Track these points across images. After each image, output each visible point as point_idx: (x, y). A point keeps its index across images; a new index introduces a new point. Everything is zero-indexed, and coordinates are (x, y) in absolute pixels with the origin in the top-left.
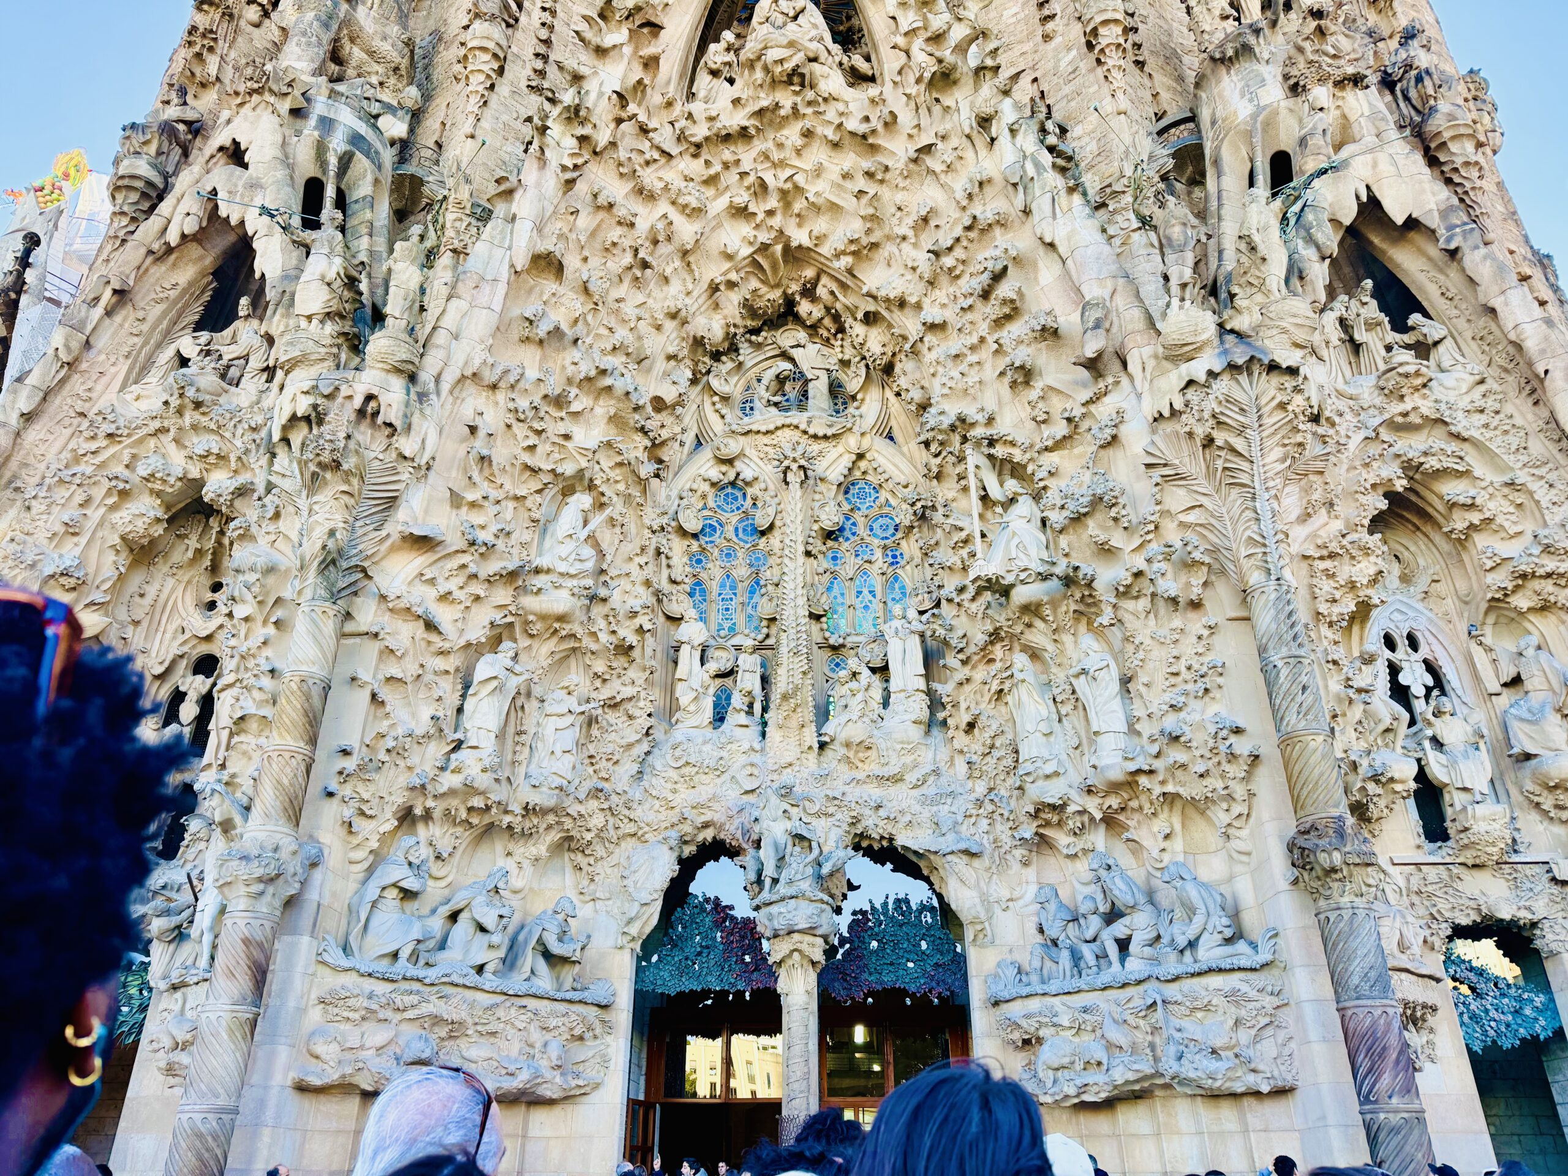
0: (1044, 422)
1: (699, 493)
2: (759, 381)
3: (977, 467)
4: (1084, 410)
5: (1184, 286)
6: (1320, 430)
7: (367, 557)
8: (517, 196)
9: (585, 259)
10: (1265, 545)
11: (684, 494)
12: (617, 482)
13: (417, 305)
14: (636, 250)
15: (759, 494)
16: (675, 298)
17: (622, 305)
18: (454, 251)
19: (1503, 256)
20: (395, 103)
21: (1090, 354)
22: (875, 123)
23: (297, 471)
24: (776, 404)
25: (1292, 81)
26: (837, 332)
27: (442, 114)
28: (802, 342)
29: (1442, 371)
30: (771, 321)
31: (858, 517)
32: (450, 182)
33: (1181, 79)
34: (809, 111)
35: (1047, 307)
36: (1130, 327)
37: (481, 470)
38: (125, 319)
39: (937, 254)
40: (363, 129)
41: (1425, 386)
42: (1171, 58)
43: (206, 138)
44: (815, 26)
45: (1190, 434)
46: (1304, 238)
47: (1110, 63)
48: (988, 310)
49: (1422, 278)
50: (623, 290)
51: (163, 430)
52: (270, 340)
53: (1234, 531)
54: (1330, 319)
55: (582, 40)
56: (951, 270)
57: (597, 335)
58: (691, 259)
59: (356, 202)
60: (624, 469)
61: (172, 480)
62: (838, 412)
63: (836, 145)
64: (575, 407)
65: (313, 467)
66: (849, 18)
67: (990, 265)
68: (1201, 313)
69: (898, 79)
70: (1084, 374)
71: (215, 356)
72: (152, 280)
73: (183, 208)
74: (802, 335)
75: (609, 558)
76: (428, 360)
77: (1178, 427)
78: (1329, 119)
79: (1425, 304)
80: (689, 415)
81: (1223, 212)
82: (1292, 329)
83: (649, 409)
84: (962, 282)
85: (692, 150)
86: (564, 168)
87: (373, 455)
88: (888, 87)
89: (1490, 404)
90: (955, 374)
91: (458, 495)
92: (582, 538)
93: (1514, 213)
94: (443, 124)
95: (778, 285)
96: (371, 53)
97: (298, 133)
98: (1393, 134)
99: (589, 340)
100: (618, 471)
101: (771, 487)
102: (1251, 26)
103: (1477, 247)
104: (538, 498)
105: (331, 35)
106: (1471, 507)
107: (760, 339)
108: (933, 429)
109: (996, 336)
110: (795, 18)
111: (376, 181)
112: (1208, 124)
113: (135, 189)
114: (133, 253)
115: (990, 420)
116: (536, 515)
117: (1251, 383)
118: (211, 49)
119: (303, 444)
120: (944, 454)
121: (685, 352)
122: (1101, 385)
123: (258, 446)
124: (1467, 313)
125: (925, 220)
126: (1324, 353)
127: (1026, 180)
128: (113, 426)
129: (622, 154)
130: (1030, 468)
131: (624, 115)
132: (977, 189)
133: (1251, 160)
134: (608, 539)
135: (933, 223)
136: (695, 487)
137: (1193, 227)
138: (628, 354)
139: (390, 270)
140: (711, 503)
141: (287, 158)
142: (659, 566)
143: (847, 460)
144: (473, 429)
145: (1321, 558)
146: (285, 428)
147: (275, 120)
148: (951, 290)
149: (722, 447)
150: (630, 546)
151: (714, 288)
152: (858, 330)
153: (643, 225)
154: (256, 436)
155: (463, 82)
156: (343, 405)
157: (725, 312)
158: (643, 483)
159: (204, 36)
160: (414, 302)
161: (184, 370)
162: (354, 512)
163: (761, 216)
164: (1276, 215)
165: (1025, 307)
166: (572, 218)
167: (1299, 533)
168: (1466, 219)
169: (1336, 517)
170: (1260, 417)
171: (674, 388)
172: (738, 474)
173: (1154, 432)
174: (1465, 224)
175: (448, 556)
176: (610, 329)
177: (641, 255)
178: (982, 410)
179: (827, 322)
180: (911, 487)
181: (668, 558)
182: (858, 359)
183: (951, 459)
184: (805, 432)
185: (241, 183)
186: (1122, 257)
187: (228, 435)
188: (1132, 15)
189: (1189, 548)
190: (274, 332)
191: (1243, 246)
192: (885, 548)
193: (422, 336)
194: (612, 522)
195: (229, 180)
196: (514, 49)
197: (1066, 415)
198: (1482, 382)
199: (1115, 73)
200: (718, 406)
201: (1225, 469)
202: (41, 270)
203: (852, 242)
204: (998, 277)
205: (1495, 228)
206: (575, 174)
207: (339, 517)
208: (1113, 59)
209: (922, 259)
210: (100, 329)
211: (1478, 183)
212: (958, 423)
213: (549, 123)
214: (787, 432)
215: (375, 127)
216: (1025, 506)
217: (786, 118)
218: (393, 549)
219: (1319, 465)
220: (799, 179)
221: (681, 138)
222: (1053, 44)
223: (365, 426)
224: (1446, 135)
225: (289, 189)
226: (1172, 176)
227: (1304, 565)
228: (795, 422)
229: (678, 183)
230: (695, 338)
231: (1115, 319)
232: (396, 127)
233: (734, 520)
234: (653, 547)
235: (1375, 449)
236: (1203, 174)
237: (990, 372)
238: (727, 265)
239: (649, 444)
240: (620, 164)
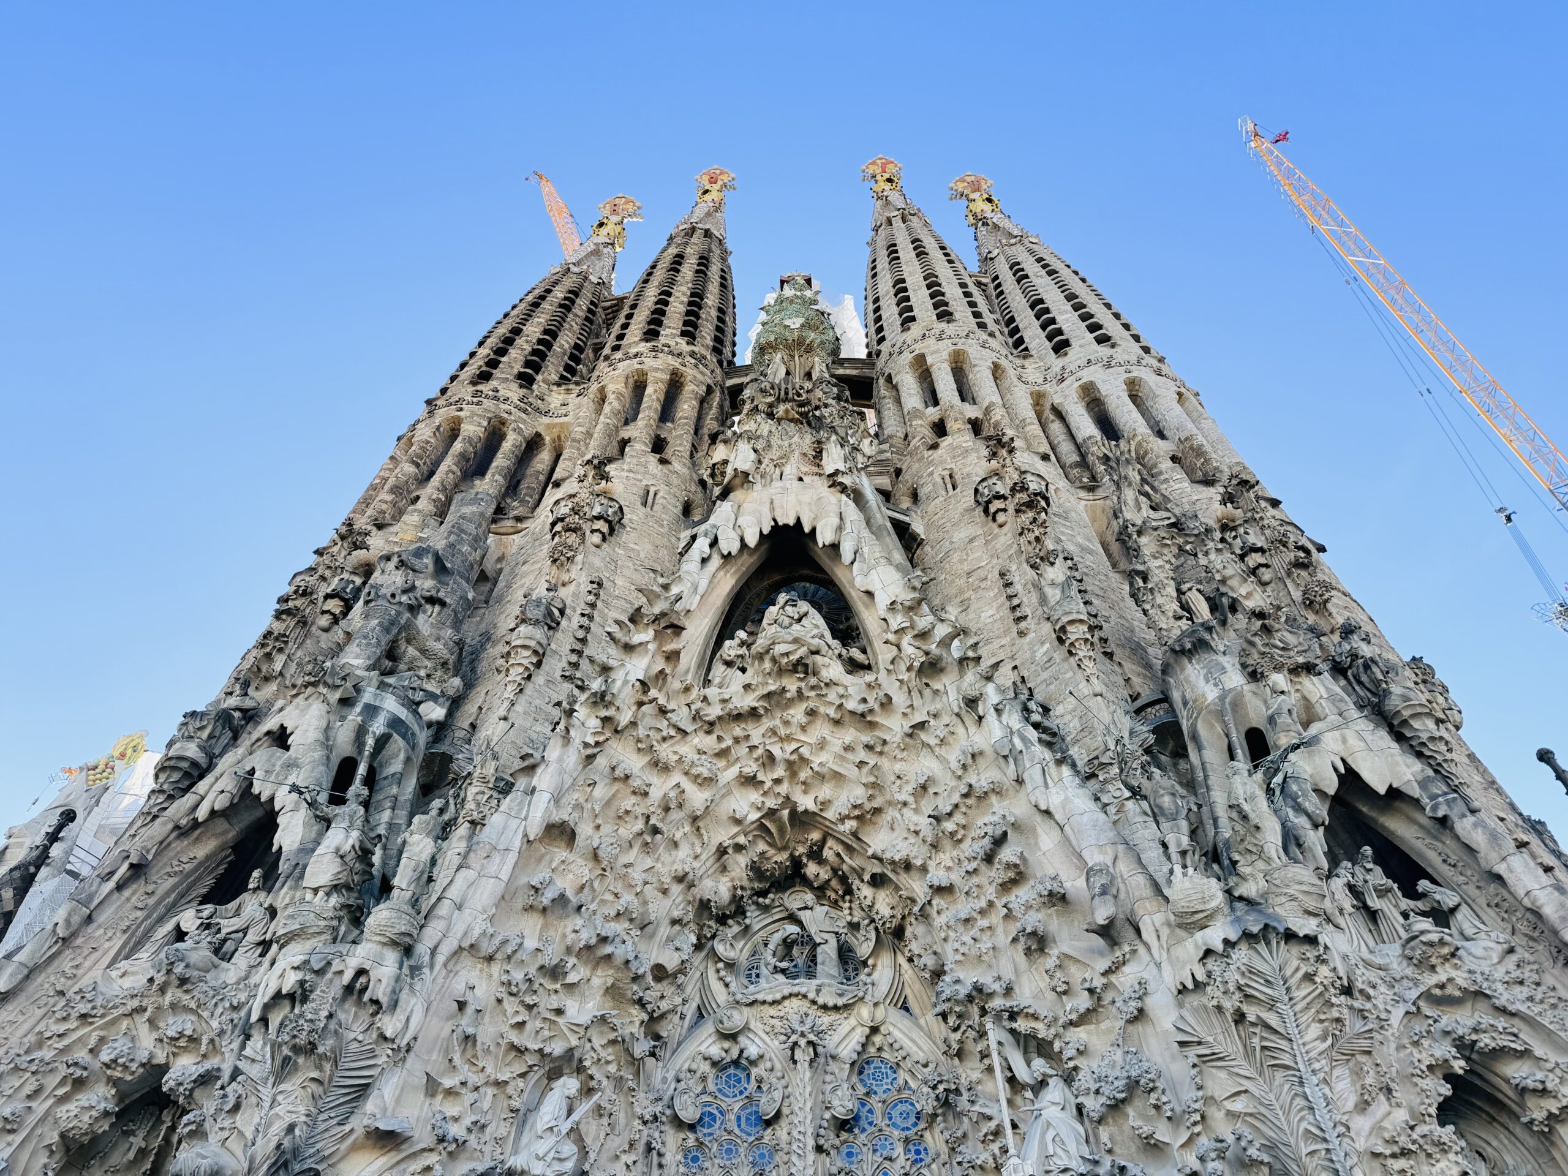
0: (1065, 993)
1: (698, 1074)
2: (766, 945)
3: (1000, 1043)
4: (1104, 980)
5: (1183, 853)
6: (1357, 1004)
7: (324, 1158)
8: (539, 771)
9: (598, 827)
10: (1325, 1140)
11: (682, 1076)
12: (608, 1062)
13: (426, 876)
14: (648, 817)
15: (764, 1074)
16: (683, 862)
17: (630, 870)
18: (472, 822)
19: (1494, 823)
20: (438, 692)
21: (1101, 921)
22: (872, 703)
23: (268, 1056)
24: (783, 971)
25: (1250, 669)
26: (845, 894)
27: (481, 700)
28: (810, 904)
29: (1467, 939)
30: (779, 883)
31: (874, 1102)
32: (478, 759)
33: (1148, 666)
34: (813, 694)
35: (1051, 872)
36: (1137, 894)
37: (464, 1051)
38: (134, 893)
39: (937, 819)
40: (403, 713)
41: (1453, 955)
42: (1137, 650)
43: (258, 723)
44: (817, 626)
45: (1219, 1008)
46: (1293, 808)
47: (1081, 654)
48: (993, 874)
49: (1419, 845)
50: (631, 856)
51: (141, 1010)
52: (272, 912)
53: (1289, 1123)
54: (1338, 884)
55: (613, 639)
56: (952, 834)
57: (602, 901)
58: (701, 824)
59: (385, 778)
60: (619, 1048)
61: (134, 1066)
62: (848, 979)
63: (837, 722)
64: (572, 978)
65: (286, 1051)
66: (848, 619)
67: (989, 830)
68: (1206, 880)
69: (891, 667)
70: (1098, 941)
71: (213, 930)
72: (171, 854)
73: (219, 786)
74: (809, 897)
75: (592, 1156)
76: (428, 931)
77: (1204, 1000)
78: (1291, 700)
79: (1429, 870)
80: (691, 987)
81: (1210, 782)
82: (1301, 896)
83: (649, 978)
84: (965, 845)
85: (706, 727)
86: (586, 745)
87: (352, 1036)
88: (882, 676)
89: (1527, 974)
90: (967, 938)
91: (435, 1081)
92: (564, 1132)
93: (1493, 782)
94: (480, 708)
95: (784, 848)
96: (424, 652)
97: (343, 719)
98: (1354, 713)
99: (593, 907)
100: (610, 1050)
101: (778, 1066)
102: (1203, 624)
103: (1464, 816)
104: (521, 1083)
105: (390, 637)
106: (1544, 1092)
107: (767, 901)
108: (949, 1000)
109: (1004, 901)
110: (799, 620)
111: (408, 760)
112: (1180, 705)
113: (179, 769)
114: (160, 829)
115: (1009, 991)
116: (515, 1104)
117: (1271, 953)
118: (281, 650)
119: (281, 1024)
120: (963, 1028)
121: (691, 916)
122: (1118, 953)
123: (235, 1026)
124: (1475, 879)
125: (924, 787)
126: (1340, 921)
127: (1014, 752)
128: (89, 1006)
129: (641, 732)
130: (1057, 1046)
131: (645, 699)
132: (970, 761)
133: (1227, 736)
134: (593, 1132)
135: (931, 791)
136: (694, 1067)
137: (1182, 797)
138: (631, 920)
139: (404, 842)
140: (711, 1087)
141: (327, 739)
142: (649, 1165)
143: (859, 1035)
144: (462, 1005)
145: (1394, 1156)
146: (267, 1007)
147: (325, 707)
148: (955, 853)
149: (725, 1019)
150: (618, 1140)
151: (722, 851)
152: (866, 892)
153: (656, 794)
154: (235, 1016)
155: (503, 674)
156: (331, 981)
157: (733, 874)
158: (636, 1064)
159: (277, 639)
160: (422, 873)
161: (179, 945)
162: (320, 1102)
163: (768, 784)
164: (1260, 786)
165: (1030, 872)
166: (589, 789)
167: (1361, 1124)
168: (1445, 789)
169: (1398, 1105)
170: (1288, 989)
171: (676, 955)
172: (742, 1051)
173: (1181, 1005)
174: (1446, 794)
175: (414, 1155)
176: (616, 895)
177: (652, 821)
178: (999, 978)
179: (834, 883)
180: (931, 1066)
181: (660, 1155)
182: (866, 922)
183: (971, 1034)
184: (814, 1002)
185: (279, 763)
186: (1120, 824)
187: (205, 1014)
188: (1095, 616)
189: (1243, 1144)
190: (279, 905)
191: (1235, 815)
192: (907, 1141)
193: (424, 910)
194: (599, 1111)
195: (269, 760)
196: (553, 646)
197: (1087, 985)
198: (1511, 951)
199: (1086, 662)
200: (723, 973)
201: (1263, 1048)
202: (70, 843)
203: (855, 807)
204: (1000, 841)
205: (1478, 796)
206: (596, 750)
207: (302, 1109)
208: (1083, 651)
209: (923, 823)
210: (106, 904)
211: (1449, 756)
212: (974, 993)
213: (576, 707)
214: (795, 1003)
215: (416, 713)
216: (1055, 1091)
217: (791, 700)
218: (355, 1148)
219: (1365, 1044)
220: (805, 751)
221: (696, 717)
222: (1028, 639)
223: (350, 1006)
224: (1406, 713)
225: (322, 768)
226: (1155, 749)
227: (1376, 1164)
228: (803, 990)
229: (693, 756)
230: (701, 900)
231: (1121, 886)
232: (435, 712)
233: (737, 1107)
234: (643, 1141)
235: (1420, 1026)
236: (1185, 748)
237: (1002, 938)
238: (736, 829)
239: (646, 1017)
240: (639, 741)
